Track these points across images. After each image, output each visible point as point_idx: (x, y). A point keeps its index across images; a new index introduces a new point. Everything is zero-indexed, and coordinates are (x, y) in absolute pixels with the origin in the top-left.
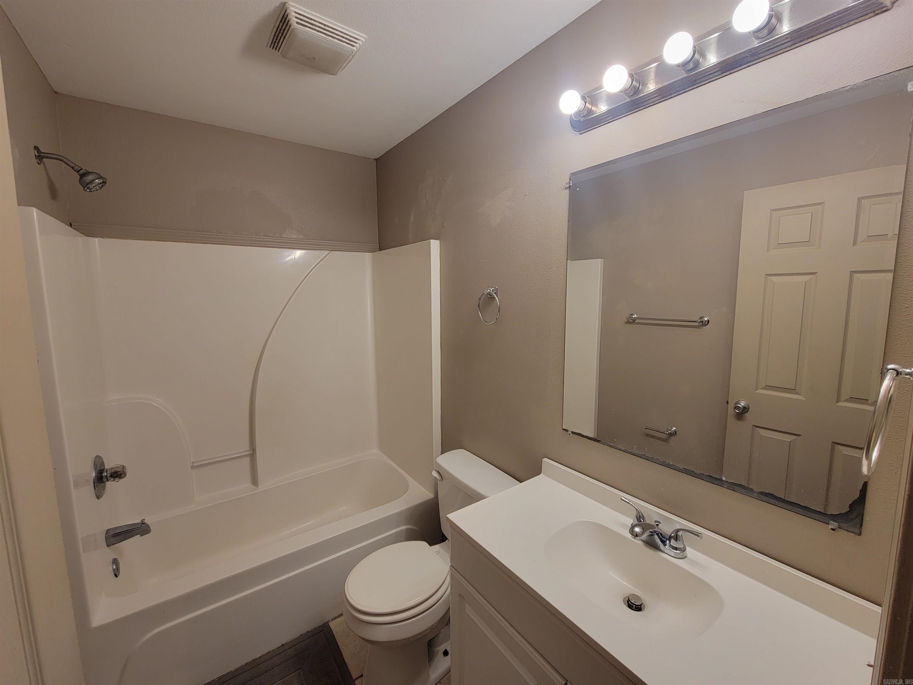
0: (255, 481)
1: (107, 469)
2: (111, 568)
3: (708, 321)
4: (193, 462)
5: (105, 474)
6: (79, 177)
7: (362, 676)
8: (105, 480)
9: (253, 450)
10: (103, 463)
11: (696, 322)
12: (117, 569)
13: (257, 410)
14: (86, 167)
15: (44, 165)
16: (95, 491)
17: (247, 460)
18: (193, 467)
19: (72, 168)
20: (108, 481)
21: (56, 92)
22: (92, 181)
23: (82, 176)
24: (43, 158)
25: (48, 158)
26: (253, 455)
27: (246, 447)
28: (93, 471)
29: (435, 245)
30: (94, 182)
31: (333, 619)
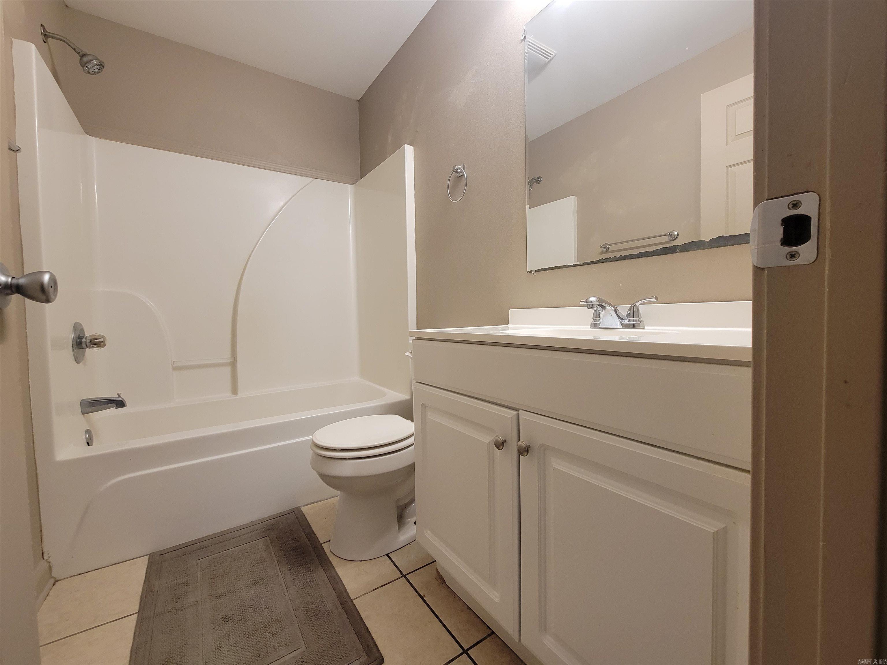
0: (235, 391)
1: (87, 336)
2: (84, 437)
3: (678, 235)
4: (174, 362)
5: (84, 340)
6: (79, 58)
7: (329, 541)
8: (84, 345)
9: (235, 358)
10: (82, 330)
11: (666, 235)
12: (90, 438)
13: (239, 318)
14: (85, 50)
15: (48, 45)
16: (73, 352)
17: (228, 370)
18: (175, 369)
19: (74, 49)
20: (87, 348)
21: (67, 6)
22: (90, 61)
23: (82, 56)
24: (48, 37)
25: (52, 37)
26: (233, 364)
27: (226, 356)
28: (72, 333)
29: (409, 151)
30: (92, 62)
31: (304, 506)
